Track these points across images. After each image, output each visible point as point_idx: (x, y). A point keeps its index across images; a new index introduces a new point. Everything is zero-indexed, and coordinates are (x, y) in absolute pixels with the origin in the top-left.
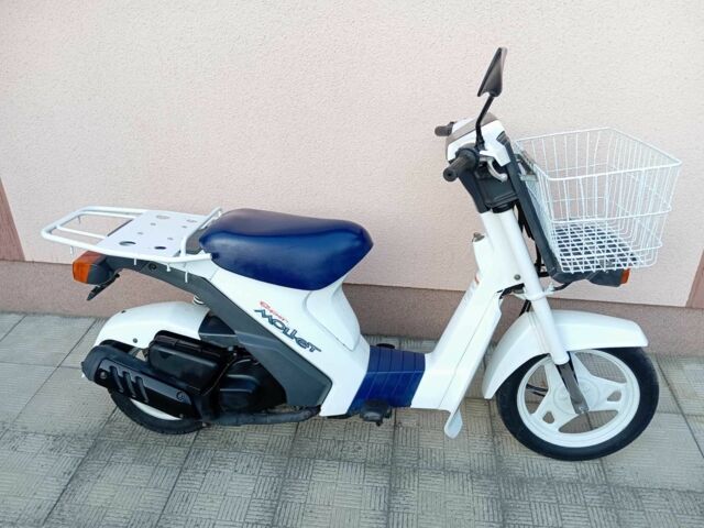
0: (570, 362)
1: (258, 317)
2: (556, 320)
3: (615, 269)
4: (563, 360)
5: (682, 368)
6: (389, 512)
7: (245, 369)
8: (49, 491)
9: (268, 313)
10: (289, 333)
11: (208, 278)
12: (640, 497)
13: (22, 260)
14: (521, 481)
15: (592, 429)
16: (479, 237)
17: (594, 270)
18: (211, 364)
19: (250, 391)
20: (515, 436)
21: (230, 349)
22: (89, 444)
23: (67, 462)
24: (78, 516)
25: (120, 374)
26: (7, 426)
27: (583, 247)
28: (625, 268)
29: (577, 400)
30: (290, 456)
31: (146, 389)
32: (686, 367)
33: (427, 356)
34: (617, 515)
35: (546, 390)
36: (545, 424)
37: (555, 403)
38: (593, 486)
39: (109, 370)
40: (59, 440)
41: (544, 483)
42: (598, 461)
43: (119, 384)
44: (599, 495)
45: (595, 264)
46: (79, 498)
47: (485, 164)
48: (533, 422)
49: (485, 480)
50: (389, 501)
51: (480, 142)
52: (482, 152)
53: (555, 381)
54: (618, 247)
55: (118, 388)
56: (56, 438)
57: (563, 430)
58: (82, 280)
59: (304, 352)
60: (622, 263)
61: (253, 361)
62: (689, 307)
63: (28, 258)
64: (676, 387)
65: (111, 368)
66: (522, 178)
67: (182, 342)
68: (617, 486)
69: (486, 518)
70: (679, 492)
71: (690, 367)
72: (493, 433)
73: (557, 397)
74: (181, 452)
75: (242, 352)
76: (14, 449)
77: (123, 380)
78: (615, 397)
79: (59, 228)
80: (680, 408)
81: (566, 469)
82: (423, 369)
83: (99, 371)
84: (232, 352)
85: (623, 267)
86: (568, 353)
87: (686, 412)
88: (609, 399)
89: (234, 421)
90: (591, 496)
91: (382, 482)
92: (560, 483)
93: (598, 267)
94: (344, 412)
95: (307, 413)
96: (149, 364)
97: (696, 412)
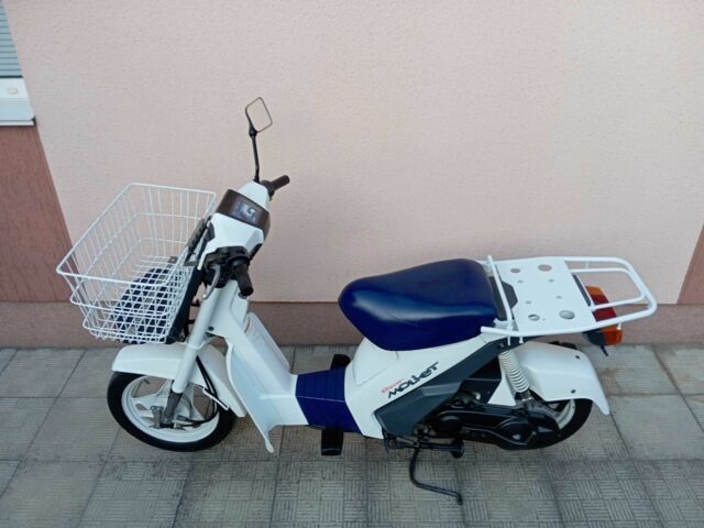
5: (673, 354)
8: (165, 514)
12: (658, 468)
14: (563, 464)
22: (188, 466)
23: (172, 485)
26: (105, 458)
30: (367, 460)
32: (678, 353)
34: (643, 484)
38: (620, 462)
40: (158, 466)
41: (581, 464)
44: (626, 469)
46: (193, 516)
49: (534, 467)
56: (155, 464)
62: (680, 304)
64: (672, 371)
68: (639, 461)
69: (541, 498)
70: (688, 461)
71: (681, 353)
76: (119, 479)
80: (678, 389)
87: (683, 392)
90: (621, 471)
91: (450, 476)
92: (594, 462)
97: (691, 392)
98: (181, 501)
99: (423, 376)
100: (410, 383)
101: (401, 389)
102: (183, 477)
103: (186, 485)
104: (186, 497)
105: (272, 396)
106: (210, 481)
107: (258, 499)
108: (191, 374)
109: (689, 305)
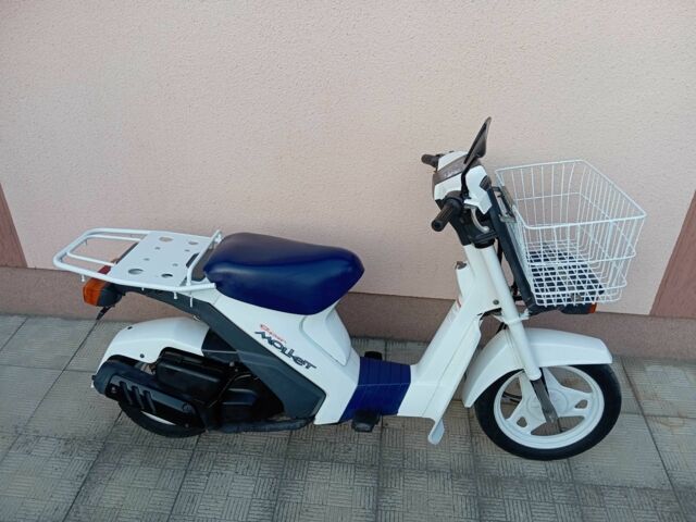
0: (542, 378)
1: (258, 338)
2: (529, 339)
3: (584, 303)
4: (536, 376)
5: (644, 370)
6: (377, 510)
7: (246, 383)
8: (65, 495)
9: (267, 335)
10: (287, 352)
11: (211, 302)
12: (602, 494)
13: (24, 266)
14: (496, 480)
15: (561, 432)
16: (461, 265)
17: (565, 304)
18: (215, 380)
19: (250, 403)
20: (491, 439)
21: (232, 364)
22: (99, 447)
23: (79, 465)
24: (93, 517)
25: (130, 389)
26: (20, 430)
27: (556, 276)
28: (593, 303)
29: (548, 409)
30: (286, 458)
31: (154, 402)
32: (649, 369)
33: (413, 368)
34: (581, 510)
35: (520, 398)
36: (519, 428)
37: (528, 410)
38: (561, 484)
39: (118, 384)
40: (70, 443)
41: (517, 482)
42: (565, 460)
43: (128, 396)
44: (566, 492)
45: (566, 297)
46: (93, 500)
47: (469, 211)
48: (508, 426)
49: (464, 479)
50: (377, 499)
51: (465, 192)
52: (466, 202)
53: (528, 392)
54: (588, 279)
55: (128, 402)
56: (67, 441)
57: (535, 432)
58: (91, 302)
59: (301, 369)
60: (590, 297)
61: (253, 376)
62: (653, 315)
63: (30, 265)
64: (639, 388)
65: (121, 383)
66: (502, 220)
67: (187, 359)
68: (582, 484)
69: (465, 515)
70: (637, 489)
71: (652, 368)
72: (471, 434)
73: (529, 405)
74: (185, 454)
75: (243, 368)
76: (29, 453)
77: (132, 394)
78: (582, 404)
79: (69, 254)
80: (641, 409)
81: (536, 468)
82: (409, 380)
83: (110, 386)
84: (233, 368)
85: (591, 302)
86: (541, 369)
87: (646, 412)
88: (576, 407)
89: (235, 429)
90: (559, 494)
91: (371, 482)
92: (531, 481)
93: (569, 300)
94: (337, 421)
95: (303, 422)
96: (156, 378)
97: (656, 413)
98: (84, 482)
102: (92, 458)
103: (93, 466)
104: (90, 479)
106: (118, 465)
109: (665, 318)
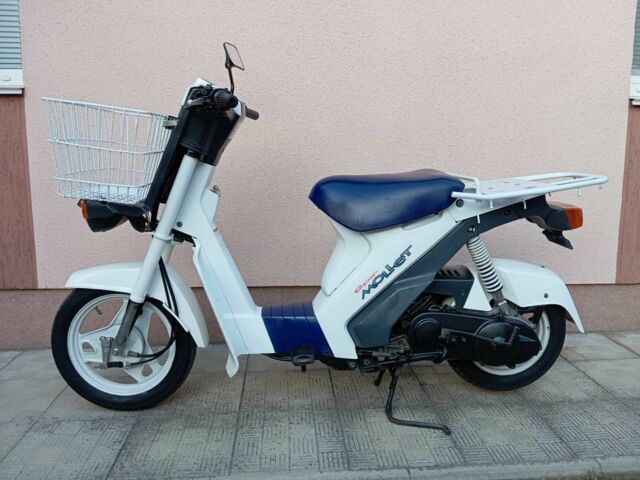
98: (124, 446)
99: (398, 264)
100: (384, 275)
101: (375, 285)
105: (236, 316)
107: (216, 441)
108: (151, 284)
